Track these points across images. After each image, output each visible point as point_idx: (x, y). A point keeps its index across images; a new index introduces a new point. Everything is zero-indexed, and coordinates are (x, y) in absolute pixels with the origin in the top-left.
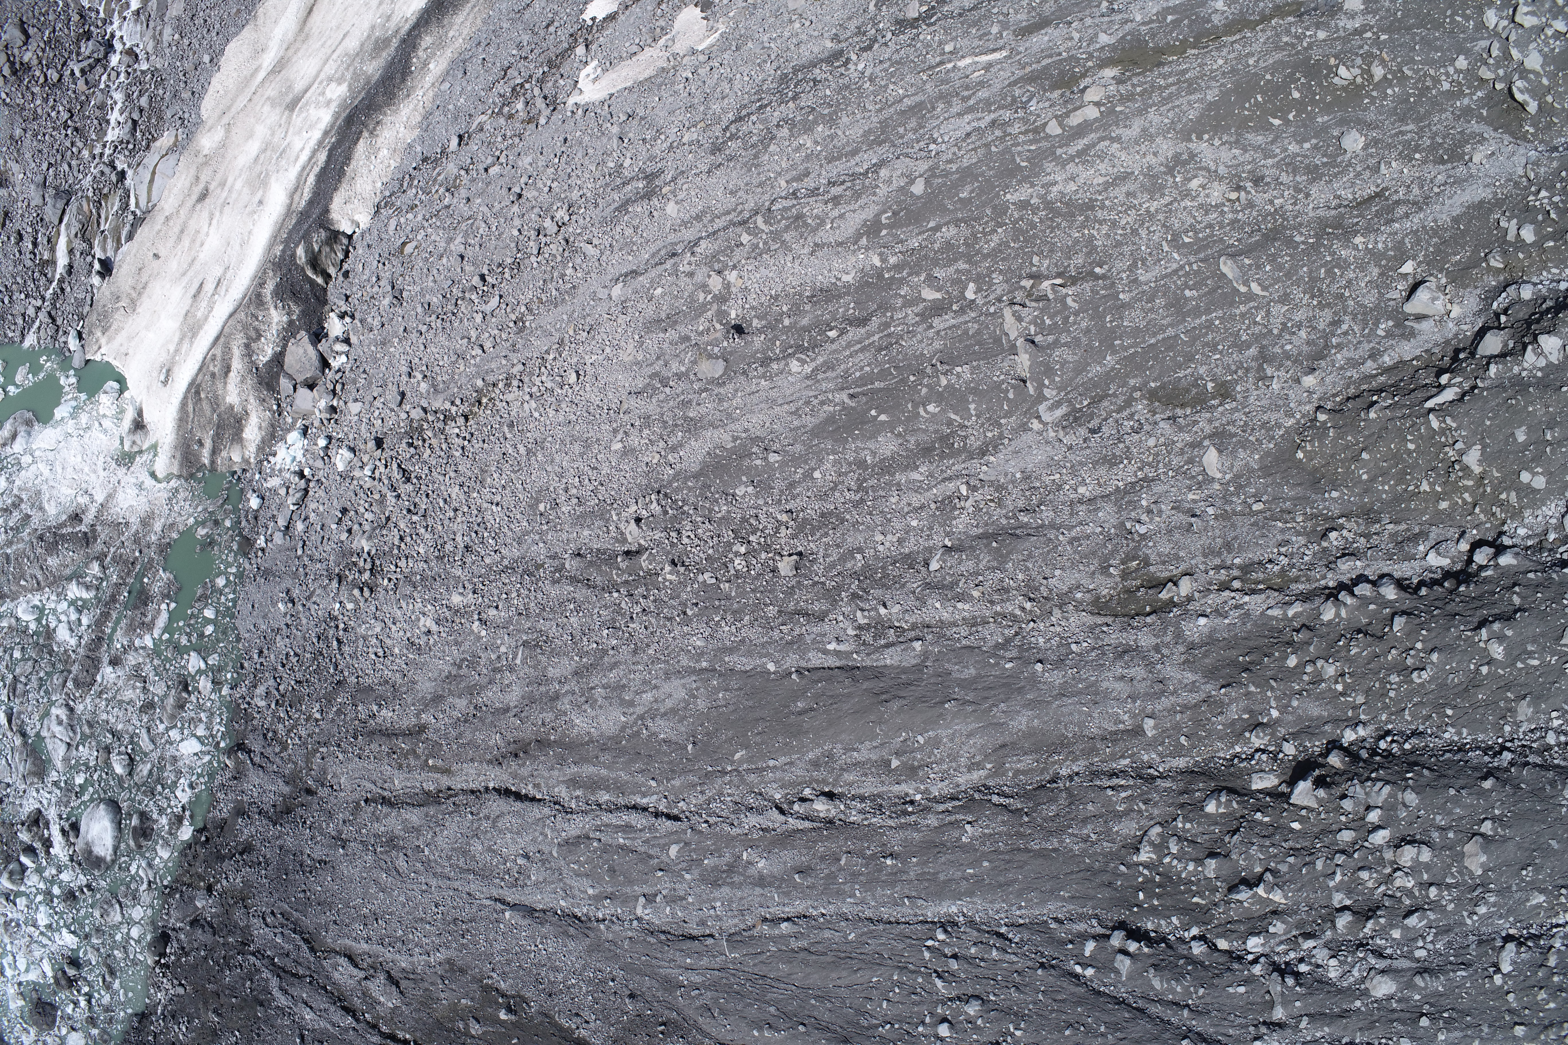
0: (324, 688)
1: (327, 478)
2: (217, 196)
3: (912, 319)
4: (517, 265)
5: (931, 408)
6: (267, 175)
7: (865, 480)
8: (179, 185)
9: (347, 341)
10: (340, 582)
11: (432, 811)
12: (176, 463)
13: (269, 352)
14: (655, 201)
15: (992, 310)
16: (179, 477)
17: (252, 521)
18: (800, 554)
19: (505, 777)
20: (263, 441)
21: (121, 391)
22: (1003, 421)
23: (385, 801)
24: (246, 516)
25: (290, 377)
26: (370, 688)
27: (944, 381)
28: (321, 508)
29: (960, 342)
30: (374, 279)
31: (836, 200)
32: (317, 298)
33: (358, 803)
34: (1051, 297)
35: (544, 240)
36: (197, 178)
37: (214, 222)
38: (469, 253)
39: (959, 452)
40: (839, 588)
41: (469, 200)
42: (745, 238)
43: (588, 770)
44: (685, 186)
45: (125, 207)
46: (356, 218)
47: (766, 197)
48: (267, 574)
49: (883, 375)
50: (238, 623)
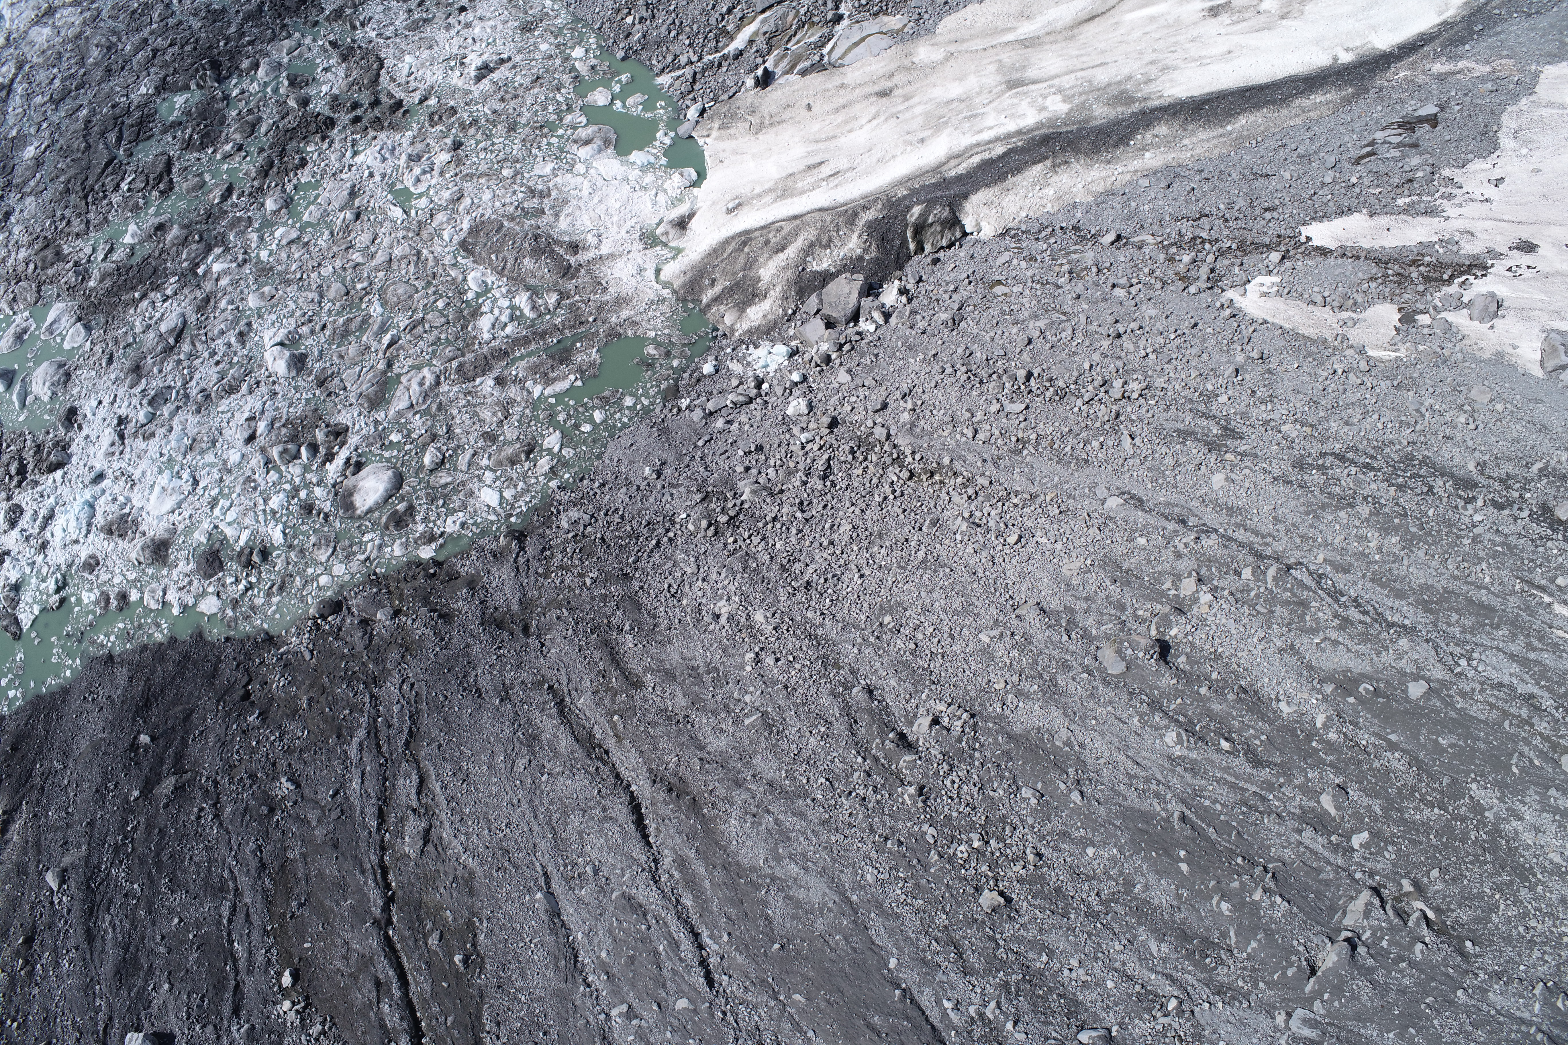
0: (612, 567)
1: (773, 408)
2: (894, 104)
3: (1293, 807)
4: (1062, 394)
5: (1225, 906)
6: (946, 123)
7: (1117, 902)
8: (874, 68)
9: (887, 316)
10: (703, 500)
11: (580, 754)
12: (682, 279)
13: (825, 265)
14: (1212, 457)
15: (1358, 876)
16: (675, 292)
17: (694, 380)
18: (1008, 900)
19: (648, 795)
20: (758, 328)
21: (695, 184)
22: (1261, 985)
23: (561, 704)
24: (693, 372)
25: (821, 302)
26: (639, 607)
27: (1257, 896)
28: (747, 427)
29: (1306, 874)
30: (952, 288)
31: (1345, 623)
32: (898, 258)
33: (544, 681)
34: (1410, 924)
35: (1101, 395)
36: (892, 75)
37: (875, 122)
38: (1039, 344)
39: (1205, 968)
40: (1004, 965)
41: (1079, 297)
42: (1247, 573)
43: (699, 867)
44: (1246, 471)
45: (820, 45)
46: (983, 224)
47: (1298, 554)
48: (664, 432)
49: (1223, 828)
50: (611, 444)
